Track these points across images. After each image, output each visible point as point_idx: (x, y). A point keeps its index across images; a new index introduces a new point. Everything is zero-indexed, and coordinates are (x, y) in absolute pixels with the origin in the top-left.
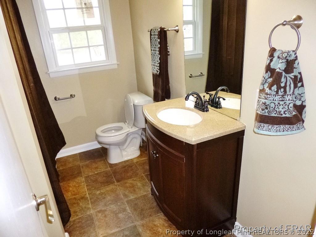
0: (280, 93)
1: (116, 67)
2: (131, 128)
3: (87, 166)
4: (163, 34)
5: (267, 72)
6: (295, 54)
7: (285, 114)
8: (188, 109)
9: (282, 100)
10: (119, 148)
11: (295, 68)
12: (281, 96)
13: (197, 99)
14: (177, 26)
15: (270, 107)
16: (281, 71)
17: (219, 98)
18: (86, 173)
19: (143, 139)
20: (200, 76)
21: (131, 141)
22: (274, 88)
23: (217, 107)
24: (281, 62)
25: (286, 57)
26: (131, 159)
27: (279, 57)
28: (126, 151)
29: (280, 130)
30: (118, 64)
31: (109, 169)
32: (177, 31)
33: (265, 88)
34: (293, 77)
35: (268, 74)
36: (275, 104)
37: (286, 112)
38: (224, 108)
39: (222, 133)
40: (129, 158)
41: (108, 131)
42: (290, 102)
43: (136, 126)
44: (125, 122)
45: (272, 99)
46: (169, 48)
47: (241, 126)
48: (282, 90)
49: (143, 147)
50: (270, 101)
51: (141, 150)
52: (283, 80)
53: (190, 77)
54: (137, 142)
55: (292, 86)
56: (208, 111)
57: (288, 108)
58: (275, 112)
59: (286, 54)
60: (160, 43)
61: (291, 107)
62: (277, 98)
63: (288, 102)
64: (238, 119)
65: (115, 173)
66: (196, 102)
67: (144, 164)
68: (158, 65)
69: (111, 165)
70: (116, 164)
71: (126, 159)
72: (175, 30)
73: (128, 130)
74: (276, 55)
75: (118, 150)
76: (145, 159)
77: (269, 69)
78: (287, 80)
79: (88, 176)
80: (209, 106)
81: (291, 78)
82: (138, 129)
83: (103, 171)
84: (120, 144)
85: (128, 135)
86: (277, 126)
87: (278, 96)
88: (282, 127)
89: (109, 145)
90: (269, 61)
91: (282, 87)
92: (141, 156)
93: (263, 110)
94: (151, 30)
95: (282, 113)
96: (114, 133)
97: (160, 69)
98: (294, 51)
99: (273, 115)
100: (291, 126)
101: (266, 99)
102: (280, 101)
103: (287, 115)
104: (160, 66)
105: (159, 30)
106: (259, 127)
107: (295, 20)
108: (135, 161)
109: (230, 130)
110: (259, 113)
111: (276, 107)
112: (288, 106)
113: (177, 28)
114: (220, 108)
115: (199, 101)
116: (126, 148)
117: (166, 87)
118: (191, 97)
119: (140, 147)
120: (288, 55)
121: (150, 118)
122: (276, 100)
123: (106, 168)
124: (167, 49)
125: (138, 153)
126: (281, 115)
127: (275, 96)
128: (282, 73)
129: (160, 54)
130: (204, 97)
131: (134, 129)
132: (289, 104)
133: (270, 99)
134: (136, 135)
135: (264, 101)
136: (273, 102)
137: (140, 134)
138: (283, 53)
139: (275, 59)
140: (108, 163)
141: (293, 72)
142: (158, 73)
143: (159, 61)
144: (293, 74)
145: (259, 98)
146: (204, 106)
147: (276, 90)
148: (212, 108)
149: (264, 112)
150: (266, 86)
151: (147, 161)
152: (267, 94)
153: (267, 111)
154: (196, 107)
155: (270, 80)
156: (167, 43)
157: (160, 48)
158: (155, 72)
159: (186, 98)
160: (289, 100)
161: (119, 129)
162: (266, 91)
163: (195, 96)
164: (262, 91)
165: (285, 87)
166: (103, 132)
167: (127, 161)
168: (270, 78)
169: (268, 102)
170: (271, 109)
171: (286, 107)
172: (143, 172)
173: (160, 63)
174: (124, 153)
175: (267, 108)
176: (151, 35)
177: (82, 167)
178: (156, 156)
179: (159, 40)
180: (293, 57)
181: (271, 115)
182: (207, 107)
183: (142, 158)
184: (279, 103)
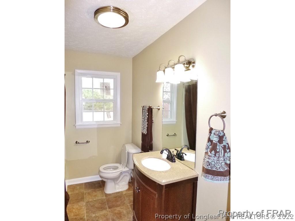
0: (217, 156)
1: (119, 125)
2: (124, 168)
3: (89, 194)
4: (150, 110)
5: (208, 142)
6: (223, 132)
7: (220, 169)
8: (163, 159)
9: (218, 160)
10: (114, 182)
11: (224, 140)
12: (218, 158)
13: (169, 153)
14: (159, 106)
15: (211, 164)
16: (216, 142)
17: (183, 153)
18: (87, 199)
19: (131, 177)
20: (174, 135)
21: (123, 177)
22: (213, 152)
23: (181, 160)
24: (216, 137)
25: (218, 134)
26: (122, 192)
27: (214, 134)
28: (118, 185)
29: (218, 179)
30: (121, 124)
31: (105, 197)
32: (159, 110)
33: (208, 151)
34: (223, 146)
35: (209, 143)
36: (215, 162)
37: (220, 168)
38: (186, 160)
39: (182, 179)
40: (120, 190)
41: (108, 169)
42: (222, 161)
43: (128, 167)
44: (120, 163)
45: (213, 159)
46: (154, 119)
47: (196, 174)
48: (218, 153)
49: (131, 183)
50: (211, 160)
51: (129, 186)
52: (218, 147)
53: (167, 136)
54: (127, 179)
55: (223, 151)
56: (175, 162)
57: (221, 165)
58: (215, 168)
59: (218, 132)
60: (148, 115)
61: (223, 165)
62: (216, 158)
63: (221, 162)
64: (194, 169)
65: (108, 201)
66: (168, 155)
67: (130, 196)
68: (146, 128)
69: (106, 195)
70: (110, 195)
71: (118, 191)
72: (158, 109)
73: (122, 169)
74: (213, 132)
75: (113, 184)
76: (131, 192)
77: (209, 140)
78: (219, 147)
79: (88, 201)
80: (176, 159)
81: (222, 147)
82: (128, 169)
83: (100, 198)
84: (115, 180)
85: (121, 173)
86: (216, 177)
87: (216, 157)
88: (219, 177)
89: (107, 179)
90: (209, 135)
91: (218, 152)
92: (129, 189)
93: (208, 166)
94: (144, 106)
95: (218, 168)
96: (111, 170)
97: (147, 131)
98: (222, 131)
99: (214, 169)
100: (225, 178)
101: (209, 159)
102: (217, 160)
103: (221, 170)
104: (147, 129)
105: (148, 107)
106: (206, 177)
107: (222, 113)
108: (124, 193)
109: (188, 176)
110: (206, 167)
111: (216, 164)
112: (221, 164)
113: (159, 108)
114: (184, 160)
115: (169, 154)
116: (118, 183)
117: (150, 142)
118: (165, 151)
119: (129, 182)
120: (219, 133)
121: (137, 164)
122: (215, 160)
123: (102, 197)
124: (152, 119)
125: (126, 187)
126: (218, 169)
127: (215, 157)
128: (217, 143)
129: (148, 122)
130: (173, 152)
131: (126, 169)
132: (222, 163)
133: (211, 159)
134: (127, 174)
135: (208, 160)
136: (213, 161)
137: (130, 173)
138: (216, 131)
139: (212, 134)
140: (104, 192)
141: (223, 143)
142: (146, 133)
143: (147, 126)
144: (223, 144)
145: (205, 157)
146: (173, 158)
147: (214, 154)
148: (178, 160)
149: (208, 167)
150: (209, 150)
151: (132, 194)
152: (209, 156)
153: (210, 166)
154: (168, 158)
155: (210, 147)
156: (152, 116)
157: (148, 118)
158: (144, 132)
159: (161, 152)
160: (221, 160)
161: (116, 168)
162: (209, 154)
163: (168, 151)
164: (206, 153)
165: (219, 152)
166: (104, 169)
167: (119, 192)
168: (211, 145)
169: (210, 161)
170: (213, 165)
171: (220, 164)
172: (129, 202)
173: (147, 127)
174: (117, 186)
175: (210, 165)
176: (143, 109)
177: (85, 194)
178: (138, 191)
179: (147, 113)
180: (222, 134)
181: (213, 169)
182: (174, 159)
183: (129, 191)
184: (217, 162)
